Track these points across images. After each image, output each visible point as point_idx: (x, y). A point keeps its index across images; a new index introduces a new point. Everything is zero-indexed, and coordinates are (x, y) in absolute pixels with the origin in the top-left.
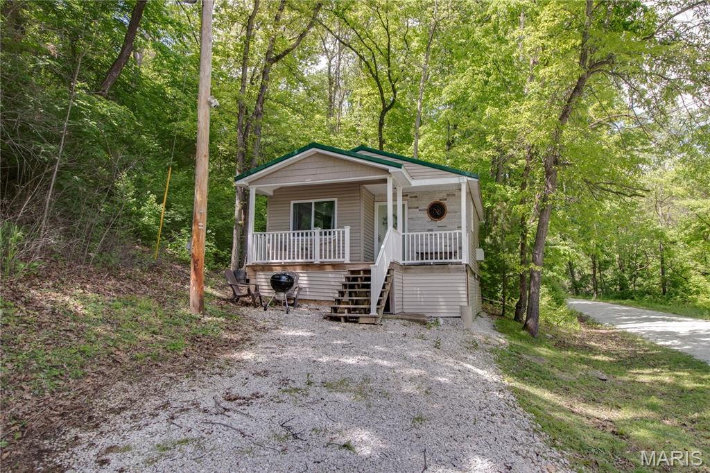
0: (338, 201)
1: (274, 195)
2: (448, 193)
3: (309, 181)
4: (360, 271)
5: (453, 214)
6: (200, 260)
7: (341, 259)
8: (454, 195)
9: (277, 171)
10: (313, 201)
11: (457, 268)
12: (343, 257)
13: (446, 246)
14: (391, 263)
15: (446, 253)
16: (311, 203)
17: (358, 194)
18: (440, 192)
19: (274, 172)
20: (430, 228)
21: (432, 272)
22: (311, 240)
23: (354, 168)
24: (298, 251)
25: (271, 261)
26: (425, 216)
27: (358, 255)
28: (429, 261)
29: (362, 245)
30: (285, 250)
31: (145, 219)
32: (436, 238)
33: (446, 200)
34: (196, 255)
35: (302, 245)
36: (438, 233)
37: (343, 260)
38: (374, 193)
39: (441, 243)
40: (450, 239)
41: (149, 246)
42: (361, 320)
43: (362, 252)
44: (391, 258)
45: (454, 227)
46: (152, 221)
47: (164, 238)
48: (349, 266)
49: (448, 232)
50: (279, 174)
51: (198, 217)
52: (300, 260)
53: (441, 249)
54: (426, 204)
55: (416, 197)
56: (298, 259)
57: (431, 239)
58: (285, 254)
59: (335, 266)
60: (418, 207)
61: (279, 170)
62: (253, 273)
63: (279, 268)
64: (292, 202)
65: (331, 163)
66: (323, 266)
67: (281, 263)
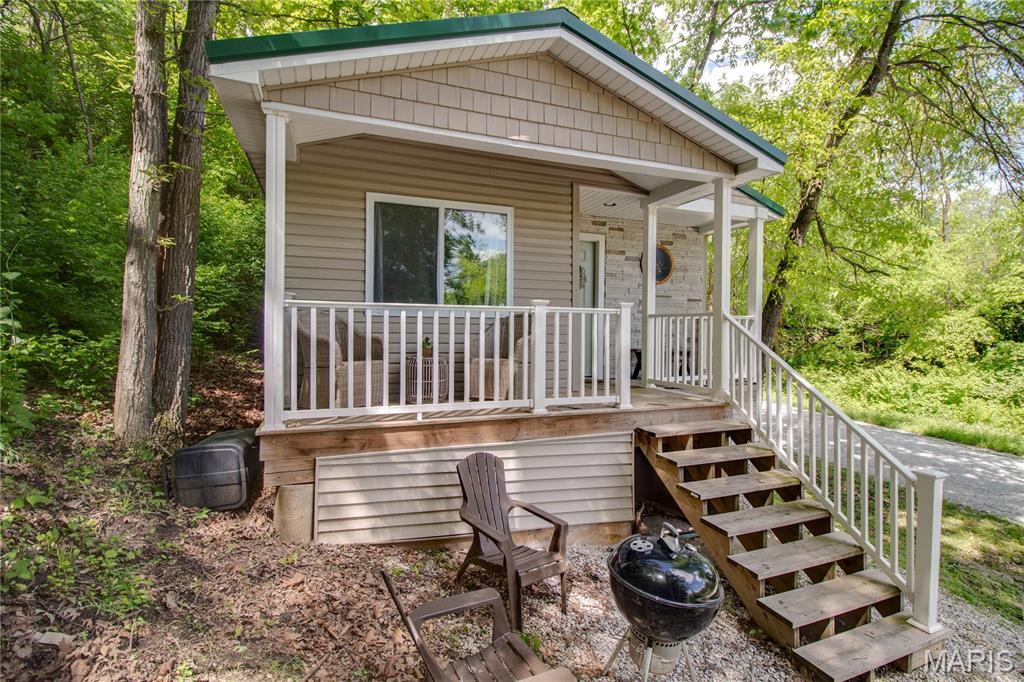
0: (516, 217)
1: (300, 161)
2: (674, 230)
5: (681, 274)
7: (608, 398)
8: (685, 237)
10: (442, 205)
18: (663, 227)
26: (636, 272)
33: (671, 243)
48: (634, 417)
54: (637, 247)
55: (621, 230)
60: (623, 253)
61: (407, 73)
62: (299, 463)
63: (413, 437)
64: (372, 198)
65: (589, 101)
66: (562, 422)
67: (413, 416)
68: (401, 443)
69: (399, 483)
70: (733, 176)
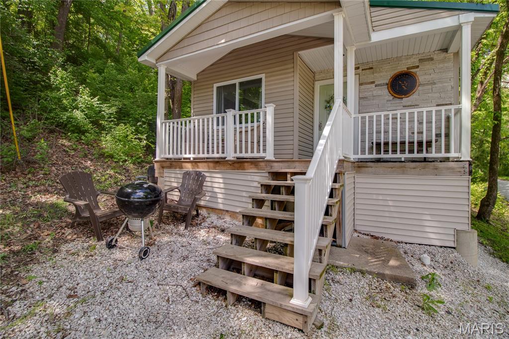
0: (266, 77)
1: (198, 80)
2: (420, 57)
5: (430, 87)
7: (262, 154)
8: (432, 59)
9: (182, 39)
10: (237, 81)
12: (264, 150)
14: (340, 161)
16: (234, 85)
17: (292, 65)
18: (408, 57)
19: (180, 42)
21: (403, 173)
22: (223, 129)
24: (218, 143)
26: (385, 92)
27: (291, 147)
28: (398, 155)
29: (296, 134)
33: (418, 67)
38: (314, 70)
43: (296, 142)
44: (340, 152)
48: (275, 164)
54: (385, 76)
55: (372, 68)
57: (395, 123)
58: (194, 147)
60: (373, 83)
62: (162, 171)
64: (215, 86)
66: (239, 164)
68: (185, 167)
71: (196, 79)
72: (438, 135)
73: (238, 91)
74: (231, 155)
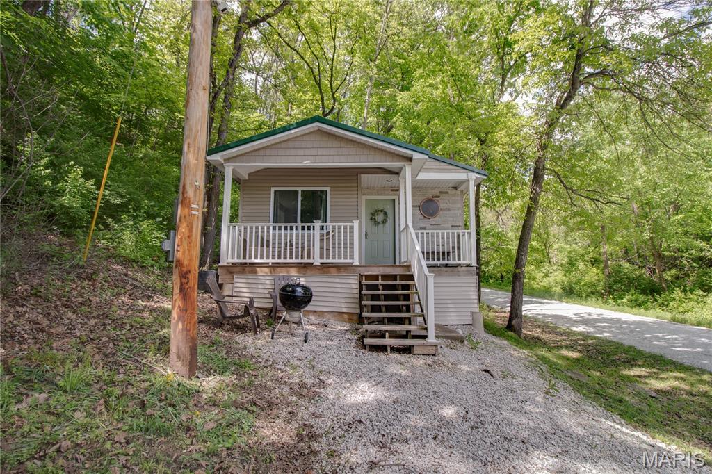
0: (331, 191)
1: (249, 179)
2: (440, 190)
3: (307, 163)
4: (377, 276)
5: (447, 212)
6: (192, 272)
7: (349, 261)
8: (447, 193)
9: (263, 148)
10: (300, 189)
11: (468, 271)
12: (351, 258)
13: (438, 245)
15: (438, 253)
16: (297, 192)
17: (356, 184)
18: (433, 188)
19: (259, 149)
20: (422, 226)
21: (440, 275)
23: (366, 152)
25: (254, 261)
26: (418, 212)
28: (436, 262)
30: (268, 246)
31: (64, 199)
32: (428, 237)
33: (439, 197)
34: (186, 262)
35: (286, 240)
36: (430, 232)
37: (351, 261)
39: (433, 242)
40: (443, 238)
41: (68, 236)
42: (416, 350)
45: (446, 225)
46: (76, 202)
47: (102, 227)
48: (360, 268)
49: (440, 232)
50: (268, 152)
51: (190, 193)
52: (294, 260)
53: (433, 248)
54: (418, 201)
56: (291, 258)
58: (268, 252)
59: (340, 268)
61: (267, 147)
62: (229, 276)
63: (266, 270)
64: (273, 189)
65: (336, 144)
67: (268, 263)
68: (262, 272)
69: (260, 286)
70: (409, 163)
71: (247, 178)
72: (453, 248)
73: (300, 198)
74: (317, 262)
